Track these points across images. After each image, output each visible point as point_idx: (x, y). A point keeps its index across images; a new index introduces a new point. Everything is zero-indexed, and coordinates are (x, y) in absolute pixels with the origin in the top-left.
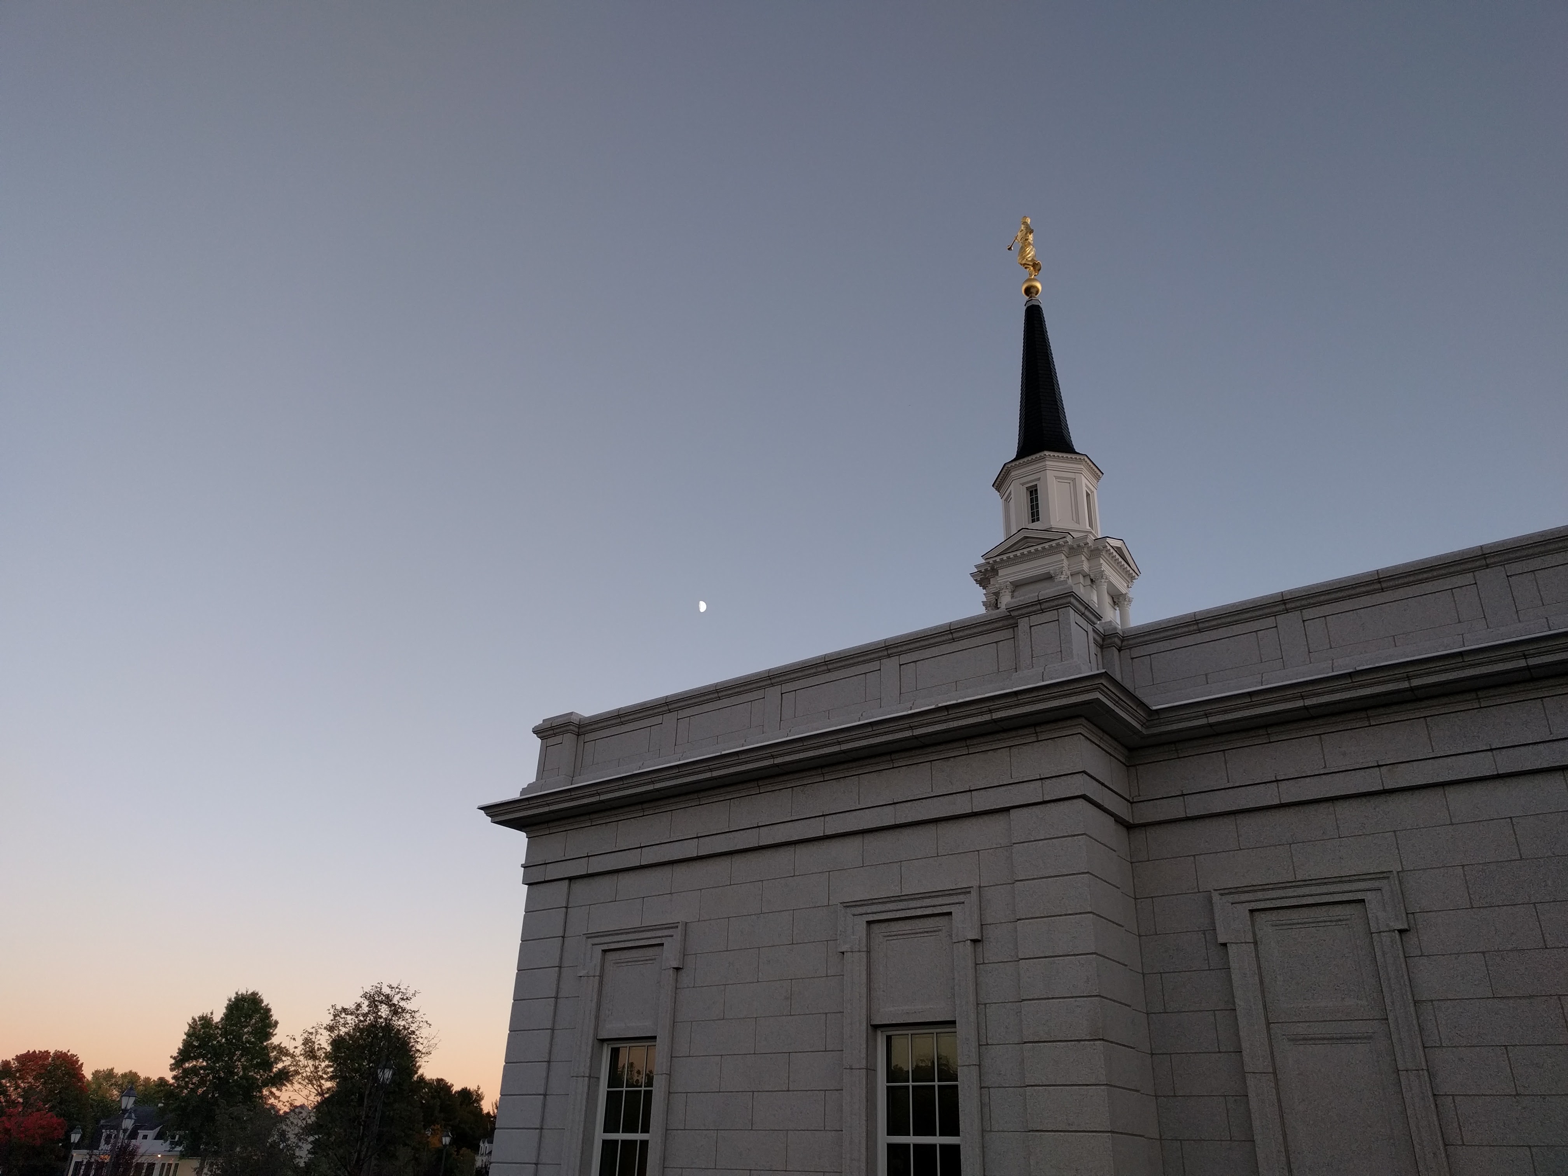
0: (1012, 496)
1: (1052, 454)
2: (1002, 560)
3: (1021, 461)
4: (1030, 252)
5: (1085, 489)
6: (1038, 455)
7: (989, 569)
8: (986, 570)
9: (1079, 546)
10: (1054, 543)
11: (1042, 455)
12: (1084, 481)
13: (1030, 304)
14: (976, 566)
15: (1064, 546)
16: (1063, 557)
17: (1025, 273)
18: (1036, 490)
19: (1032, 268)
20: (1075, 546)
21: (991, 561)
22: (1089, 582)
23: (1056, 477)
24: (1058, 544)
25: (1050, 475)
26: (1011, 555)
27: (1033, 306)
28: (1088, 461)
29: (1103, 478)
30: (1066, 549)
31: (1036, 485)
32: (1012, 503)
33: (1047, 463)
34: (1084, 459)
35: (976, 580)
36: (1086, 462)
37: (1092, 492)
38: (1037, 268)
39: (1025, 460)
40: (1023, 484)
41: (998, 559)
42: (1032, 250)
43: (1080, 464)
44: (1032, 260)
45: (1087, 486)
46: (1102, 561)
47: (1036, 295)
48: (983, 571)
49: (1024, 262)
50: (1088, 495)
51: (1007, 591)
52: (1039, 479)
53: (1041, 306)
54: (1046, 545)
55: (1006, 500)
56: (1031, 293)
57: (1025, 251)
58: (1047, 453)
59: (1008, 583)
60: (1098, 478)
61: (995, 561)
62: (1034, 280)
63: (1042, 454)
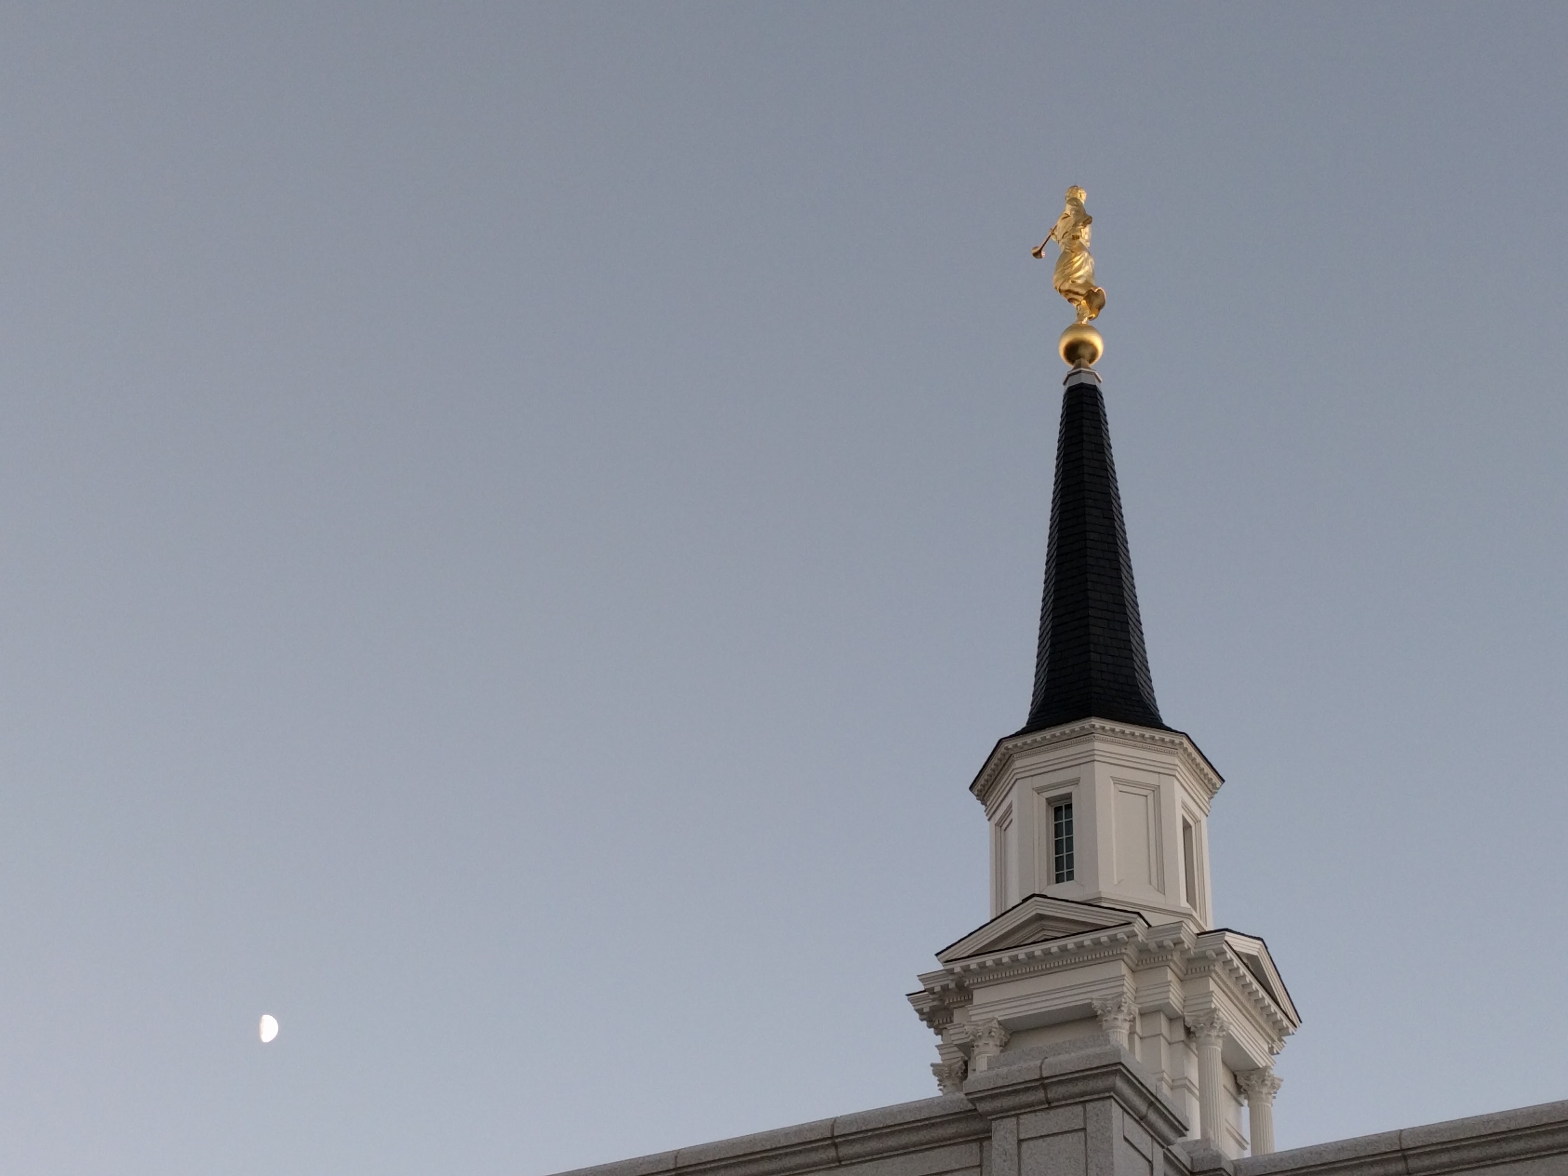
0: (1014, 815)
1: (1108, 725)
2: (982, 966)
3: (1038, 736)
4: (1083, 267)
5: (1180, 812)
6: (1076, 726)
7: (952, 985)
8: (945, 989)
9: (1161, 946)
10: (1103, 936)
11: (1087, 726)
12: (1180, 794)
13: (1074, 381)
14: (923, 978)
15: (1127, 943)
16: (1124, 970)
17: (1068, 312)
18: (1069, 807)
19: (1084, 302)
20: (1152, 946)
21: (957, 967)
22: (1181, 1035)
23: (1117, 781)
24: (1113, 940)
25: (1102, 773)
26: (1005, 957)
27: (1081, 386)
28: (1191, 749)
29: (1224, 789)
30: (1131, 951)
31: (1069, 796)
32: (1013, 832)
33: (1098, 745)
34: (1181, 743)
35: (920, 1012)
36: (1185, 750)
37: (1197, 821)
38: (1097, 302)
39: (1047, 734)
40: (1039, 791)
41: (973, 963)
42: (1086, 260)
43: (1172, 754)
44: (1087, 284)
45: (1185, 806)
46: (1213, 986)
47: (1091, 361)
48: (937, 989)
49: (1066, 286)
50: (1187, 827)
51: (991, 1043)
52: (1076, 782)
53: (1102, 388)
54: (1087, 940)
55: (999, 824)
56: (1079, 357)
57: (1070, 263)
58: (1097, 722)
59: (995, 1024)
60: (1212, 791)
61: (966, 969)
62: (1088, 328)
63: (1086, 723)
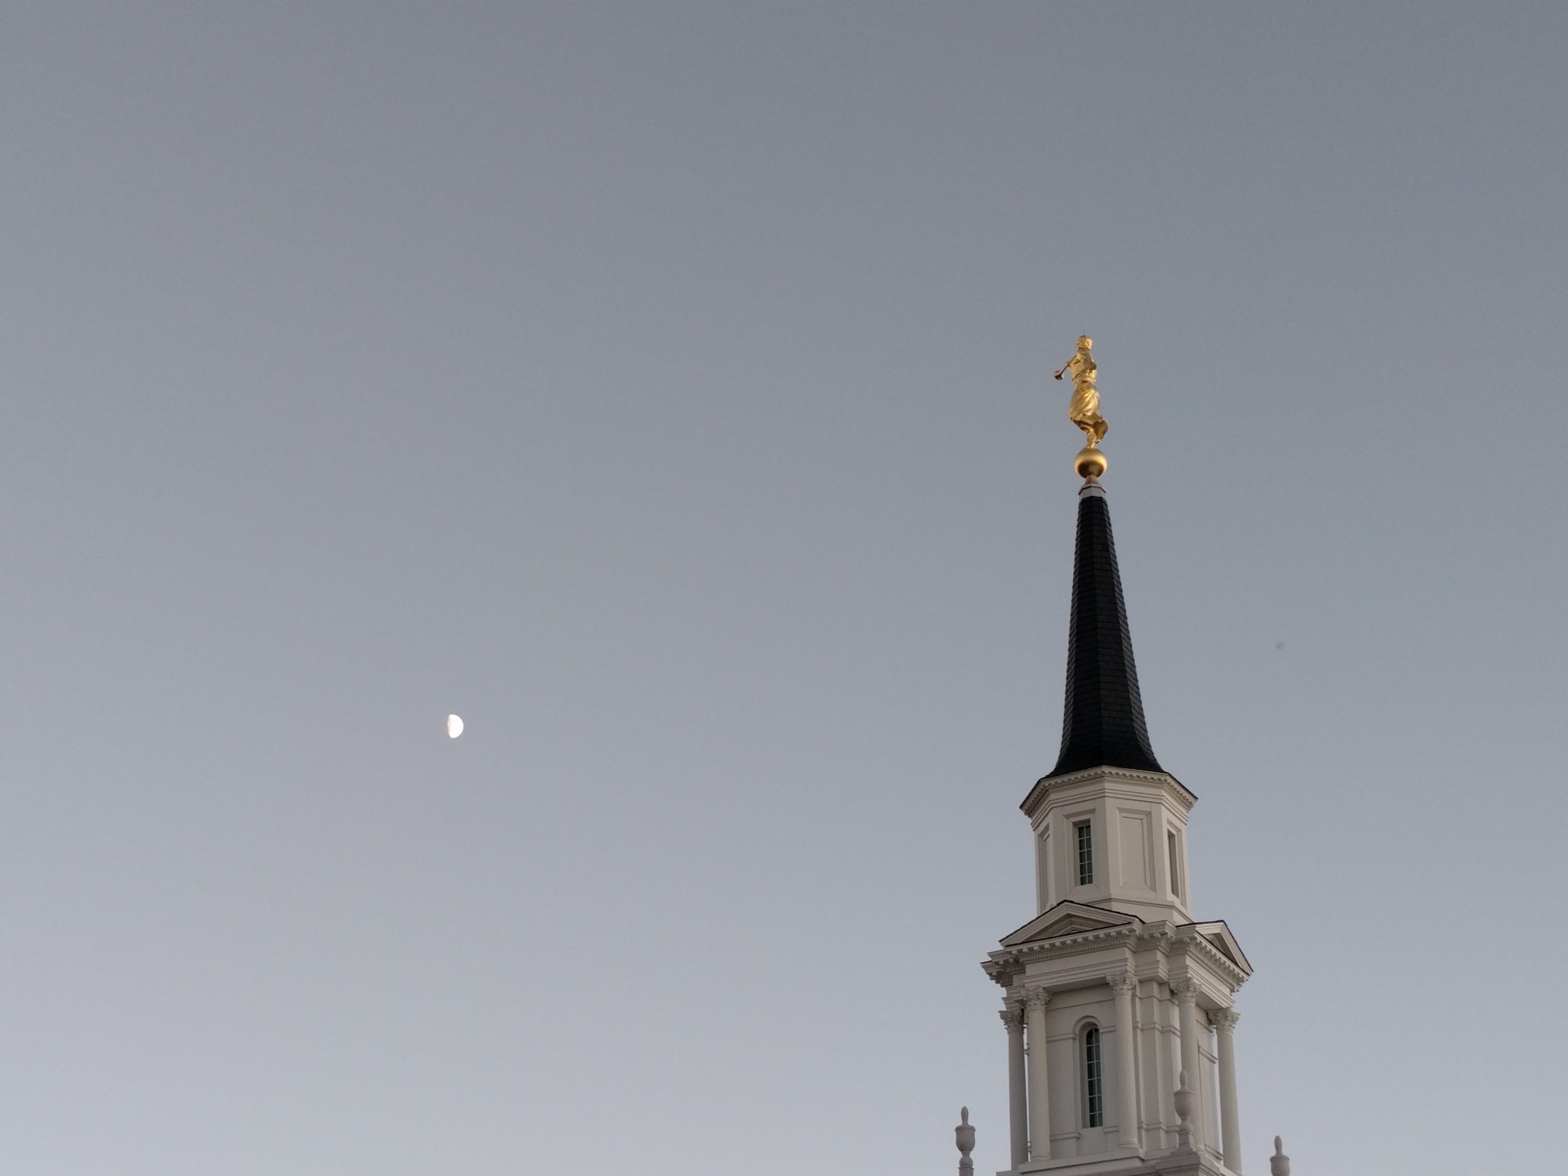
0: (1050, 832)
1: (1114, 770)
2: (1031, 949)
4: (1092, 401)
5: (1166, 827)
6: (1092, 772)
7: (1011, 960)
8: (1006, 962)
9: (1152, 936)
10: (1113, 931)
12: (1165, 814)
13: (1087, 494)
14: (991, 954)
15: (1129, 936)
16: (1128, 954)
18: (1089, 827)
19: (1092, 430)
20: (1146, 936)
21: (1014, 950)
22: (1167, 995)
23: (1121, 810)
24: (1119, 933)
25: (1110, 805)
26: (1046, 944)
27: (1091, 498)
28: (1173, 783)
30: (1132, 941)
31: (1088, 821)
32: (1050, 841)
33: (1107, 785)
34: (1166, 780)
36: (1169, 784)
37: (1179, 830)
38: (1101, 429)
40: (1068, 817)
41: (1025, 948)
42: (1093, 396)
43: (1159, 788)
44: (1094, 416)
45: (1170, 823)
46: (1189, 961)
47: (1098, 476)
48: (1001, 962)
49: (1078, 418)
50: (1171, 836)
51: (1038, 1002)
52: (1093, 811)
54: (1102, 933)
55: (1041, 835)
56: (1090, 474)
57: (1082, 399)
58: (1106, 769)
59: (1041, 990)
60: (1189, 806)
61: (1020, 951)
62: (1096, 451)
63: (1098, 770)
